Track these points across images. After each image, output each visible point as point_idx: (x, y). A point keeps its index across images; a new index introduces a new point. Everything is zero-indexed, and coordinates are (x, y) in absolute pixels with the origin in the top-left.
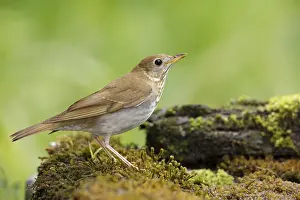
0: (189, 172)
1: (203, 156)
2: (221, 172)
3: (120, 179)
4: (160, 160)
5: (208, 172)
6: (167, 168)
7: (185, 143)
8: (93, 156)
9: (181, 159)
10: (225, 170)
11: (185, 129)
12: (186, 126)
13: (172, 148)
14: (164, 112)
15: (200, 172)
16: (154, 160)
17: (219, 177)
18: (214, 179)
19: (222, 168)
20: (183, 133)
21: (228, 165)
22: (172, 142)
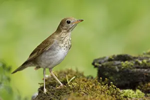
0: (121, 91)
1: (128, 82)
2: (138, 91)
3: (83, 95)
4: (105, 84)
5: (131, 91)
6: (109, 89)
7: (118, 76)
8: (68, 83)
9: (116, 84)
10: (140, 90)
11: (119, 68)
12: (119, 66)
13: (111, 78)
14: (107, 58)
15: (127, 91)
16: (102, 85)
17: (137, 94)
18: (134, 95)
19: (138, 89)
20: (118, 70)
21: (142, 87)
22: (112, 75)
